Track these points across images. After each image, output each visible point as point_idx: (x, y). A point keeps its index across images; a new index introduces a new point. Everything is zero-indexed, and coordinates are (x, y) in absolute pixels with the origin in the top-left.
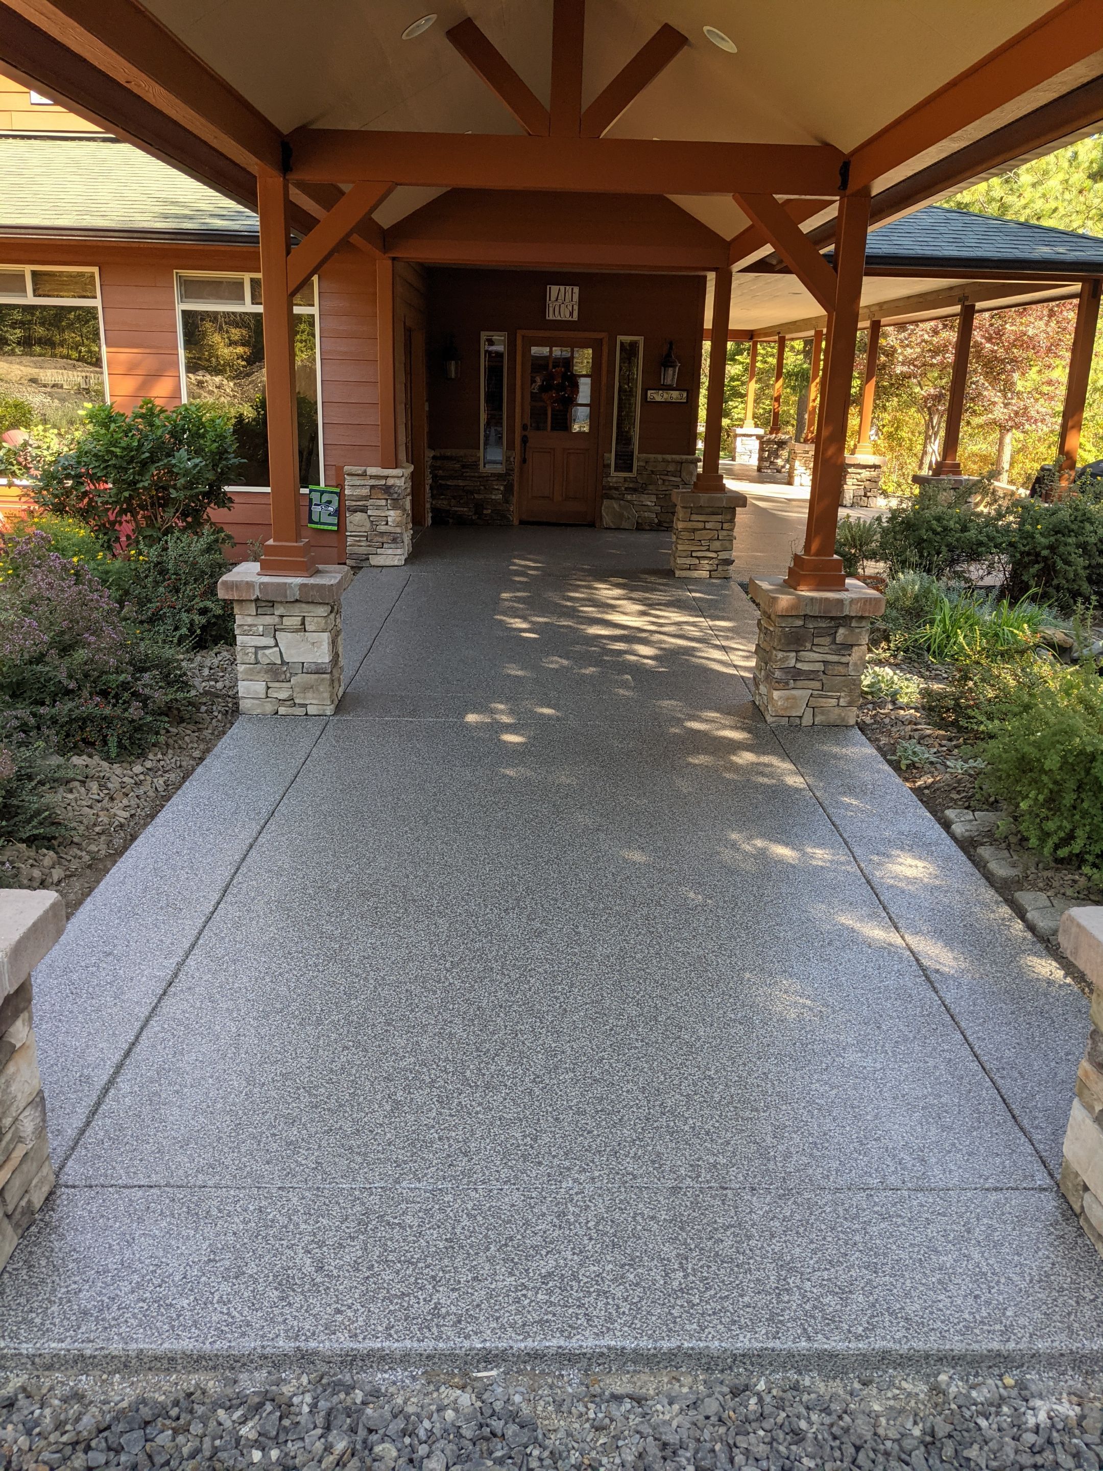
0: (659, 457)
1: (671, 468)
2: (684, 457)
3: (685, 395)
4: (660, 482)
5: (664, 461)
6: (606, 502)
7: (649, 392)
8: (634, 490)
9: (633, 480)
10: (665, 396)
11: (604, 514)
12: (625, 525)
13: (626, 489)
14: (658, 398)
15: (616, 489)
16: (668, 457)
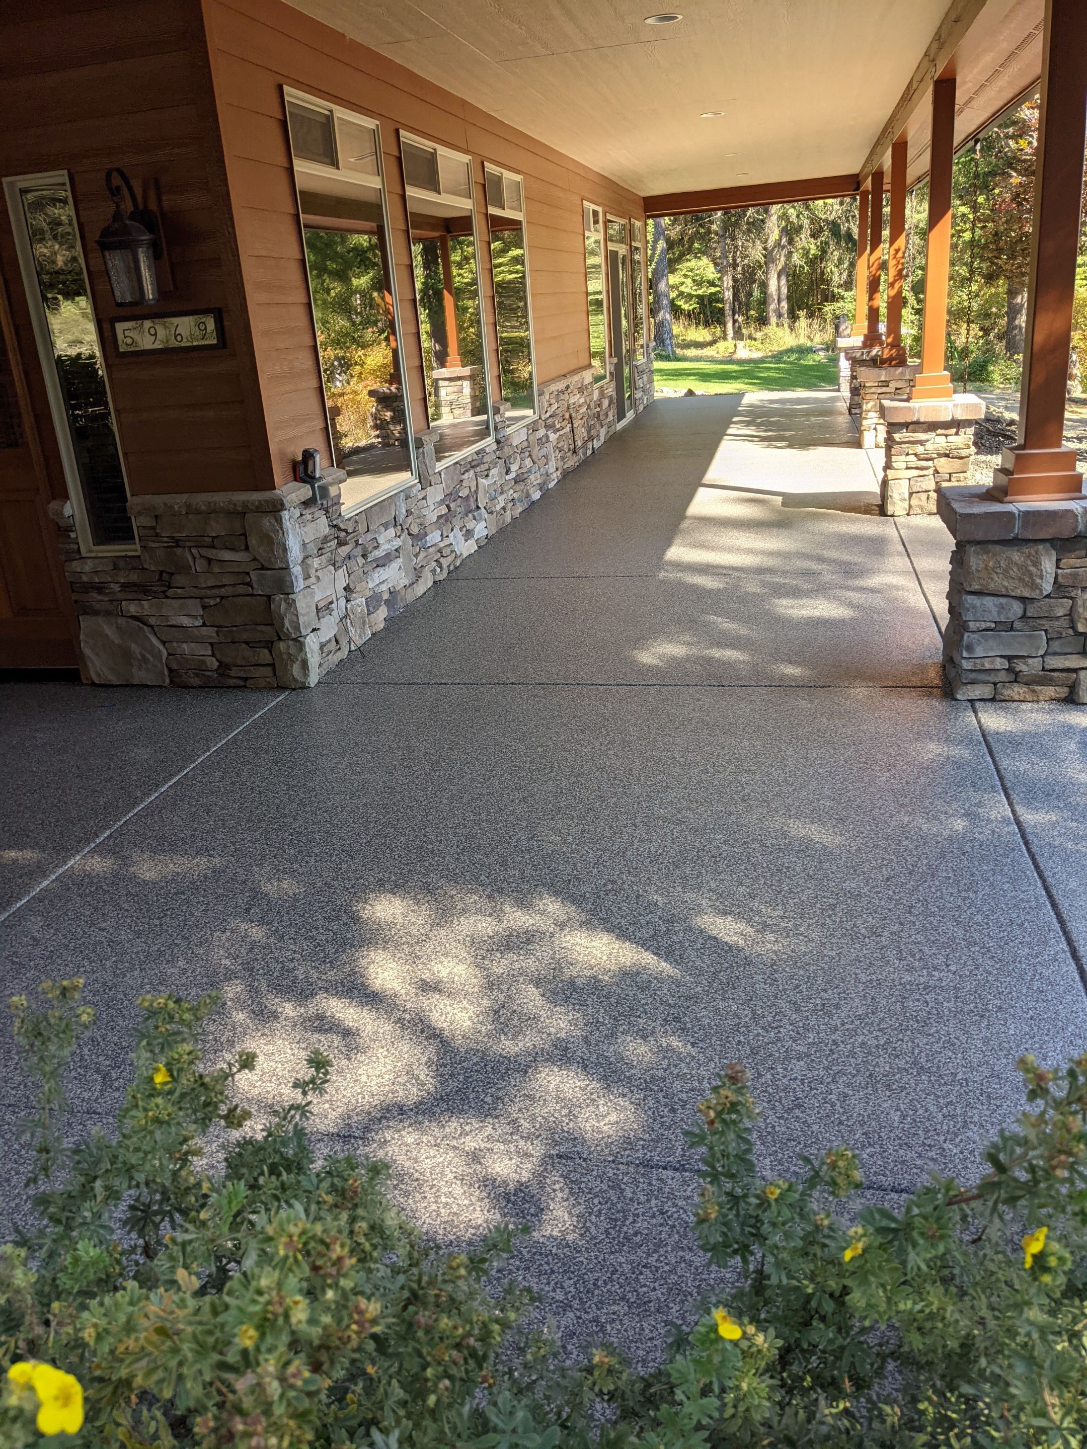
0: (179, 501)
1: (216, 528)
2: (240, 497)
3: (211, 325)
4: (200, 565)
5: (190, 510)
6: (85, 623)
7: (120, 327)
8: (141, 590)
9: (133, 563)
10: (161, 332)
11: (87, 651)
12: (140, 676)
13: (124, 586)
14: (147, 343)
15: (100, 588)
16: (201, 500)
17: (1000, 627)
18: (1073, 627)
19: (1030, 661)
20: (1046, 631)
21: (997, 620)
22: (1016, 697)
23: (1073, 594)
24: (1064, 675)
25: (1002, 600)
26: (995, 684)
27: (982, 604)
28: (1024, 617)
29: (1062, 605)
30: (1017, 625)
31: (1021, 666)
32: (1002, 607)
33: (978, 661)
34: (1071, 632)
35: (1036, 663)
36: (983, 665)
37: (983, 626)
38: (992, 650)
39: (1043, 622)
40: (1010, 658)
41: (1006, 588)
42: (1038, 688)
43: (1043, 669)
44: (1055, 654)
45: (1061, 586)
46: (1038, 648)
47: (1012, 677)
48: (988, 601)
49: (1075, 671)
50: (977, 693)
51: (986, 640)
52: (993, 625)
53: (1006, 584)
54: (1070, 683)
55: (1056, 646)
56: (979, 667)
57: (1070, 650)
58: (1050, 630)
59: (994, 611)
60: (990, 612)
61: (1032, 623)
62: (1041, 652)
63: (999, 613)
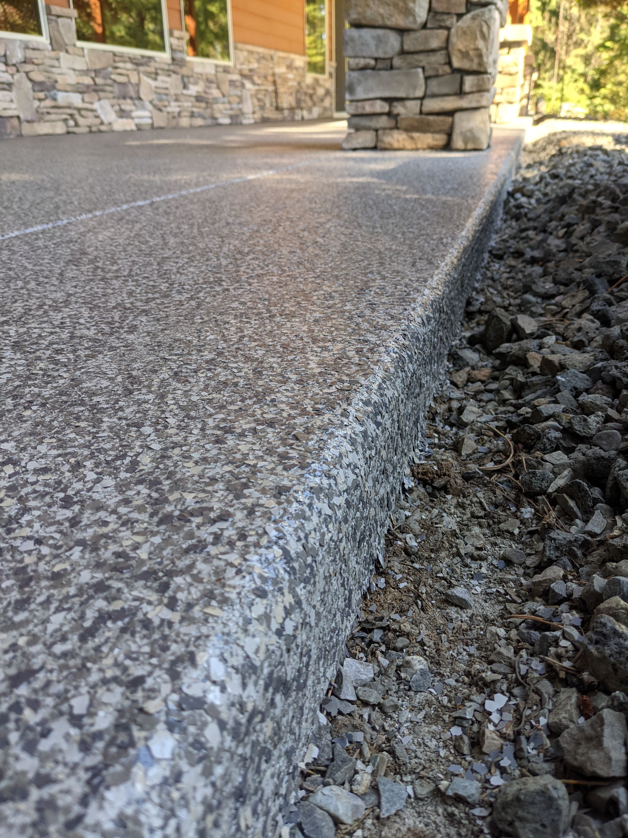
17: (380, 65)
18: (449, 63)
19: (409, 103)
20: (423, 68)
21: (376, 55)
22: (396, 145)
23: (448, 23)
24: (441, 118)
25: (380, 32)
26: (376, 130)
27: (360, 36)
28: (403, 52)
29: (437, 36)
30: (397, 62)
31: (399, 109)
32: (379, 40)
33: (360, 104)
34: (447, 69)
35: (413, 106)
36: (364, 108)
37: (362, 62)
38: (372, 90)
39: (421, 57)
40: (390, 100)
41: (382, 16)
42: (416, 135)
43: (421, 113)
44: (434, 96)
45: (436, 13)
46: (415, 88)
47: (392, 123)
48: (366, 33)
49: (451, 113)
50: (360, 140)
51: (366, 79)
52: (372, 62)
53: (381, 11)
54: (446, 127)
55: (434, 86)
56: (360, 111)
57: (445, 90)
58: (427, 67)
59: (372, 43)
60: (367, 45)
61: (410, 58)
62: (420, 93)
63: (377, 46)
